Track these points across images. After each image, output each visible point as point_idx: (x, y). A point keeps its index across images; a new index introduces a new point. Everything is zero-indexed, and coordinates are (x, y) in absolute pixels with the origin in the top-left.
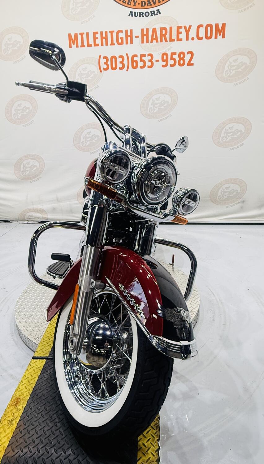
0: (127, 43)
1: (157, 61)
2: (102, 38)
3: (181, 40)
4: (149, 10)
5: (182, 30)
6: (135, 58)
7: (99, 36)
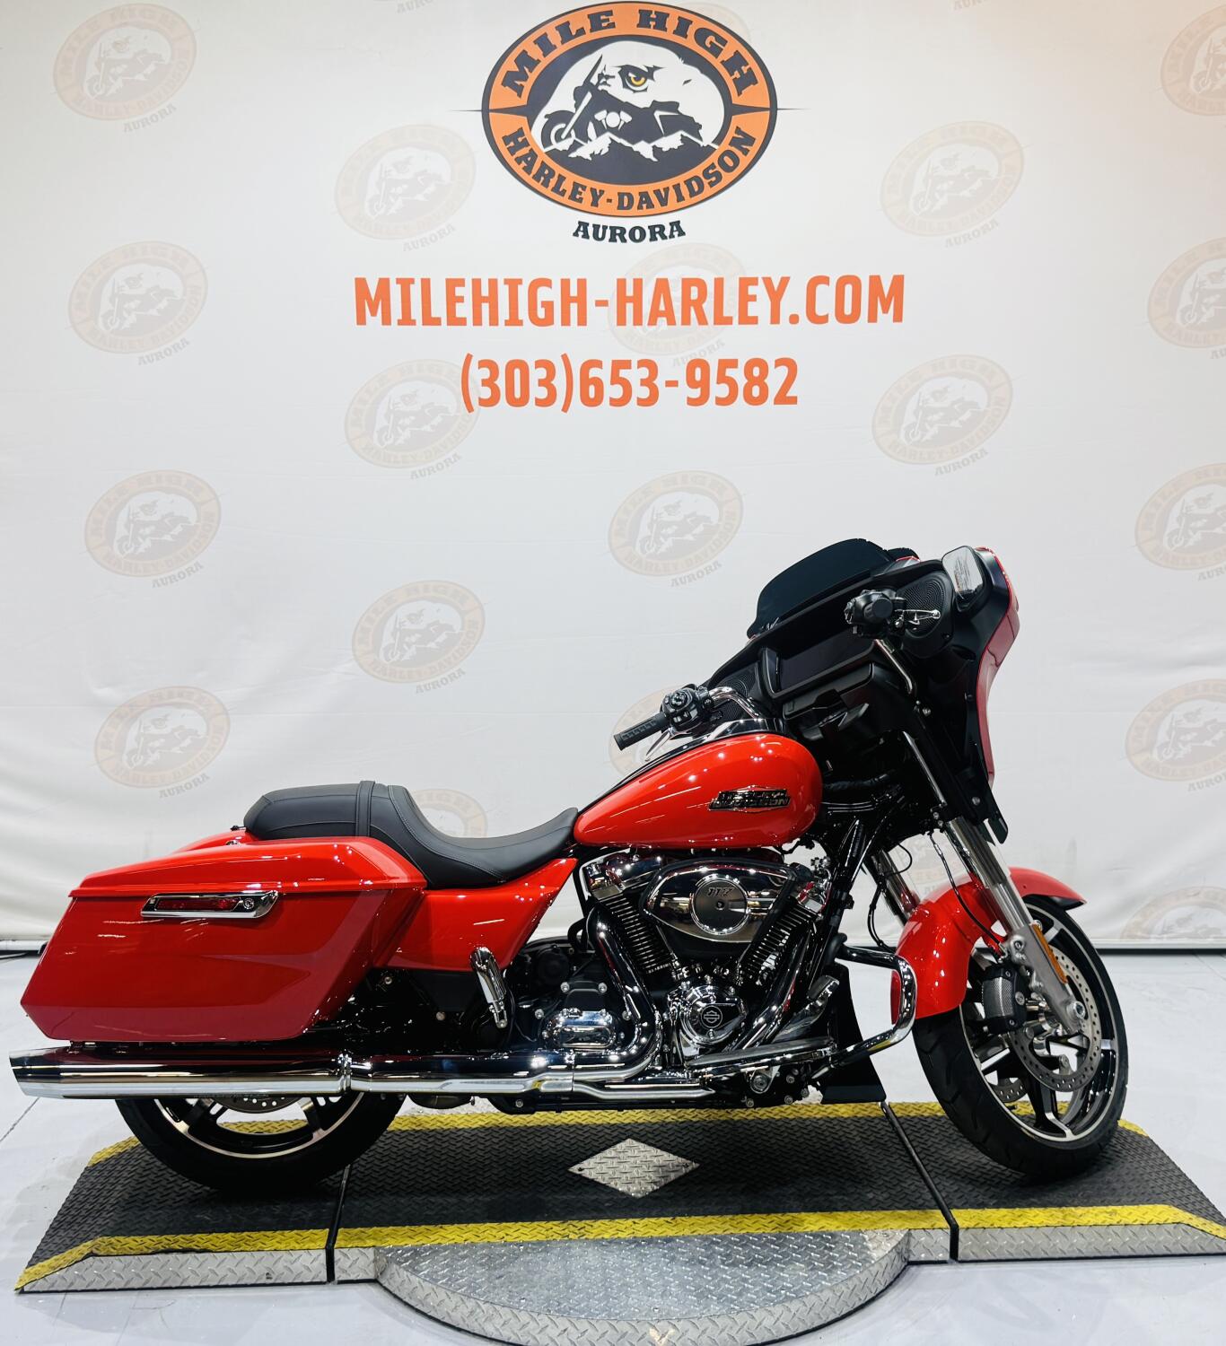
0: (566, 321)
1: (672, 384)
2: (478, 300)
3: (754, 320)
4: (645, 223)
5: (759, 290)
6: (593, 373)
7: (465, 292)
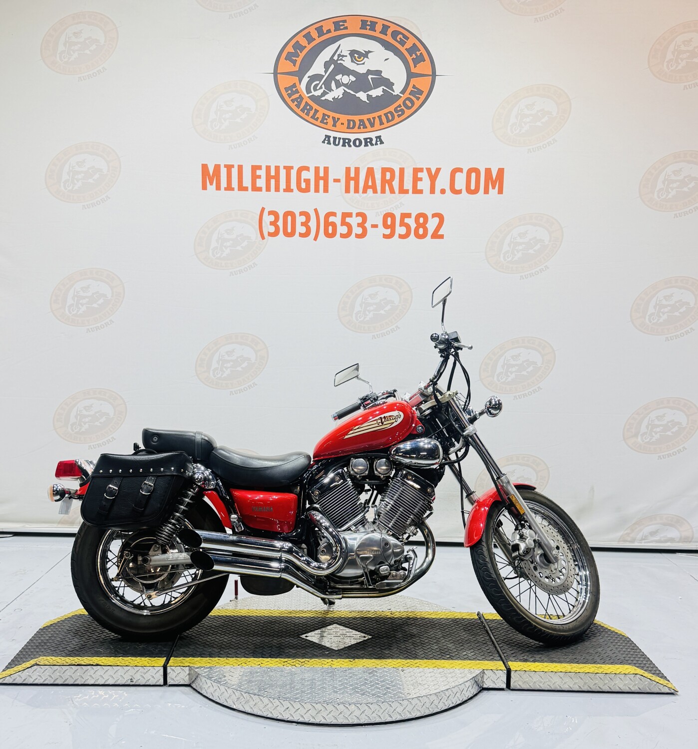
0: (317, 190)
1: (375, 226)
2: (269, 177)
3: (421, 192)
4: (362, 136)
5: (424, 175)
6: (331, 219)
7: (262, 173)
